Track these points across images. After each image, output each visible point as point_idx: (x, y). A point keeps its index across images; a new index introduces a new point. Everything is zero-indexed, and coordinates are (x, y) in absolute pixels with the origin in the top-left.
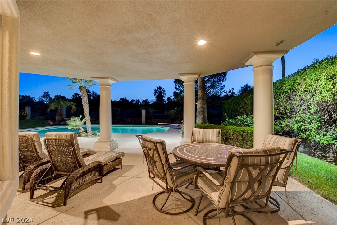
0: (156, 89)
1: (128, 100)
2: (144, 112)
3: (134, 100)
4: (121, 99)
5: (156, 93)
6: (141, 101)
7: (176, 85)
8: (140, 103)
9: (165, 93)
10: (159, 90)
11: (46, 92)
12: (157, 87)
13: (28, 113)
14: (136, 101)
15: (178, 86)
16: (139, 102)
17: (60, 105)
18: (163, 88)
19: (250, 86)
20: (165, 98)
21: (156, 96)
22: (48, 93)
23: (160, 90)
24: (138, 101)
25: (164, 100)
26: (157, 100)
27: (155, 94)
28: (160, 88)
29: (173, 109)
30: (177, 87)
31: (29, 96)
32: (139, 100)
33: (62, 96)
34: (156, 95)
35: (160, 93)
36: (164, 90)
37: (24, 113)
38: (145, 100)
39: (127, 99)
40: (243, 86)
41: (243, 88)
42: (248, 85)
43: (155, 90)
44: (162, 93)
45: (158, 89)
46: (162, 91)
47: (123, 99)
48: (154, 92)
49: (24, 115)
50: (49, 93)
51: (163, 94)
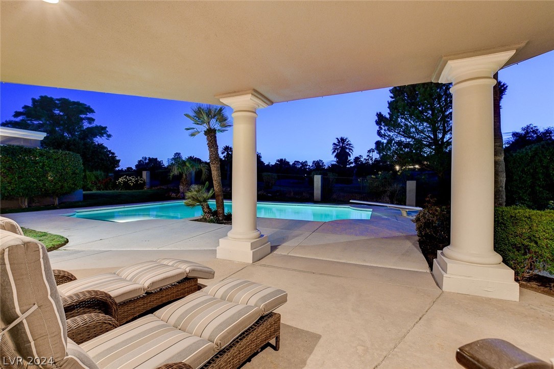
0: (336, 142)
1: (288, 163)
2: (317, 179)
3: (298, 162)
4: (278, 161)
5: (335, 149)
6: (310, 164)
7: (381, 128)
8: (308, 167)
9: (352, 149)
10: (341, 144)
11: (177, 153)
12: (337, 139)
13: (145, 181)
14: (301, 163)
15: (385, 130)
16: (307, 165)
17: (185, 168)
18: (347, 140)
19: (537, 130)
20: (351, 158)
21: (335, 154)
22: (179, 154)
23: (343, 143)
24: (304, 164)
25: (349, 160)
26: (337, 162)
27: (334, 152)
28: (343, 140)
29: (376, 174)
30: (383, 132)
31: (156, 159)
32: (306, 161)
33: (196, 158)
34: (336, 152)
35: (343, 149)
36: (350, 144)
37: (141, 180)
38: (317, 162)
39: (287, 160)
40: (519, 130)
41: (517, 133)
42: (532, 126)
43: (334, 144)
44: (347, 148)
45: (339, 142)
46: (347, 145)
47: (281, 160)
48: (332, 147)
49: (140, 183)
50: (181, 155)
51: (347, 151)
